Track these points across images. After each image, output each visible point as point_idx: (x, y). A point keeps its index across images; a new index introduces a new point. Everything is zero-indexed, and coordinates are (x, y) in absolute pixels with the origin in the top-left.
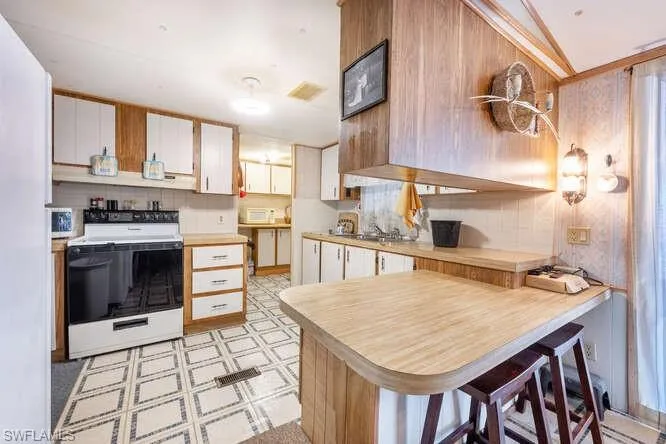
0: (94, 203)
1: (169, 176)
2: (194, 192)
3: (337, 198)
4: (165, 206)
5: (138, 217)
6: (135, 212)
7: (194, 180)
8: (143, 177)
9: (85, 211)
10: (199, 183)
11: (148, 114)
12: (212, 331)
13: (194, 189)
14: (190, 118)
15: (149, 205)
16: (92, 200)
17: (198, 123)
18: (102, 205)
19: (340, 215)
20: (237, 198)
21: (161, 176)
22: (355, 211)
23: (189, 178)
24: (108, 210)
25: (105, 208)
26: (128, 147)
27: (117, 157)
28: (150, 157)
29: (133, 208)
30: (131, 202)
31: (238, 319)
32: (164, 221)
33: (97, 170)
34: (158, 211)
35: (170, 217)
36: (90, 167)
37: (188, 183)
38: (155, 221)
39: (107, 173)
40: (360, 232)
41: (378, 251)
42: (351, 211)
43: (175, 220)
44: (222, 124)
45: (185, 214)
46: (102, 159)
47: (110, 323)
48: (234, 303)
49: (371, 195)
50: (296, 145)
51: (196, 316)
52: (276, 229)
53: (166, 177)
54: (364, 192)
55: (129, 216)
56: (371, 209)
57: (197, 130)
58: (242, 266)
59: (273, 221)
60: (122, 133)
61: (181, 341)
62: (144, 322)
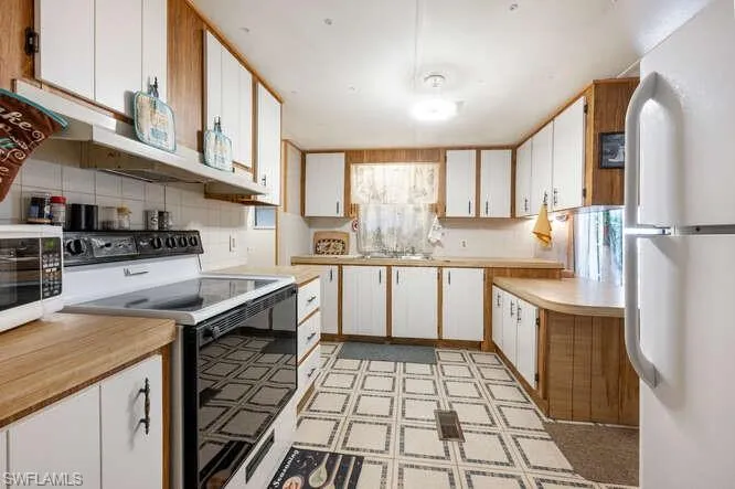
3: (342, 214)
5: (146, 244)
8: (204, 161)
19: (316, 234)
23: (248, 174)
28: (211, 123)
33: (147, 131)
39: (162, 142)
42: (337, 229)
44: (272, 93)
46: (153, 106)
62: (271, 441)
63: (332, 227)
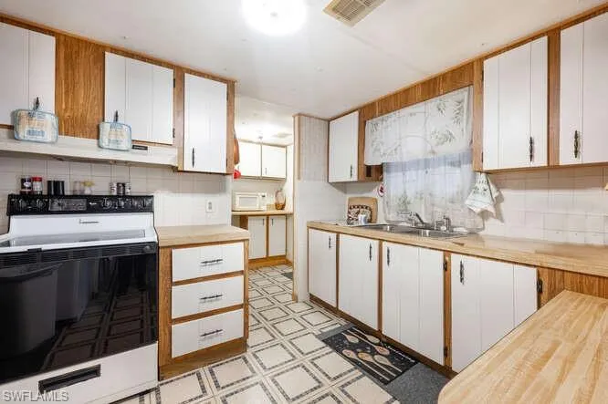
0: (27, 184)
1: (139, 146)
2: (174, 169)
3: (355, 178)
4: (135, 188)
5: (95, 205)
6: (90, 198)
7: (175, 152)
8: (100, 147)
9: (11, 196)
10: (181, 156)
11: (108, 54)
12: (201, 370)
13: (176, 164)
14: (169, 65)
15: (111, 188)
16: (23, 181)
17: (180, 72)
18: (39, 187)
20: (230, 178)
21: (126, 145)
22: (374, 194)
23: (168, 150)
24: (49, 195)
25: (45, 193)
26: (75, 100)
27: (58, 114)
28: (109, 117)
29: (87, 192)
30: (84, 183)
31: (236, 348)
32: (133, 210)
33: (23, 132)
34: (125, 197)
35: (142, 204)
36: (11, 128)
37: (166, 157)
38: (120, 210)
39: (40, 138)
40: (381, 221)
41: (447, 253)
42: (365, 195)
43: (147, 208)
44: (214, 78)
45: (162, 200)
46: (30, 115)
47: (33, 382)
48: (230, 327)
49: (400, 174)
50: (300, 115)
51: (177, 352)
52: (268, 216)
53: (134, 147)
54: (388, 172)
55: (82, 204)
56: (400, 192)
57: (179, 83)
58: (242, 272)
59: (264, 208)
60: (66, 79)
61: (153, 394)
62: (95, 372)
63: (362, 193)
